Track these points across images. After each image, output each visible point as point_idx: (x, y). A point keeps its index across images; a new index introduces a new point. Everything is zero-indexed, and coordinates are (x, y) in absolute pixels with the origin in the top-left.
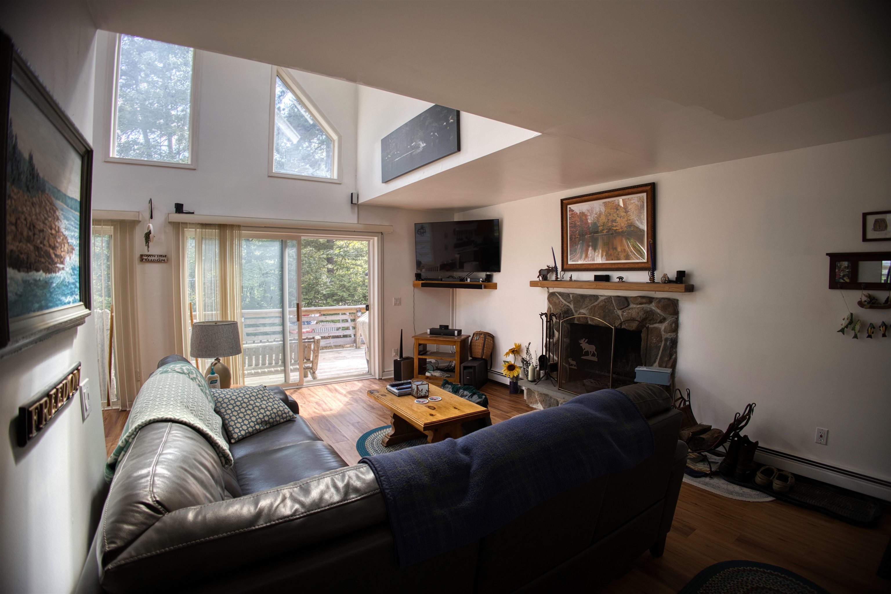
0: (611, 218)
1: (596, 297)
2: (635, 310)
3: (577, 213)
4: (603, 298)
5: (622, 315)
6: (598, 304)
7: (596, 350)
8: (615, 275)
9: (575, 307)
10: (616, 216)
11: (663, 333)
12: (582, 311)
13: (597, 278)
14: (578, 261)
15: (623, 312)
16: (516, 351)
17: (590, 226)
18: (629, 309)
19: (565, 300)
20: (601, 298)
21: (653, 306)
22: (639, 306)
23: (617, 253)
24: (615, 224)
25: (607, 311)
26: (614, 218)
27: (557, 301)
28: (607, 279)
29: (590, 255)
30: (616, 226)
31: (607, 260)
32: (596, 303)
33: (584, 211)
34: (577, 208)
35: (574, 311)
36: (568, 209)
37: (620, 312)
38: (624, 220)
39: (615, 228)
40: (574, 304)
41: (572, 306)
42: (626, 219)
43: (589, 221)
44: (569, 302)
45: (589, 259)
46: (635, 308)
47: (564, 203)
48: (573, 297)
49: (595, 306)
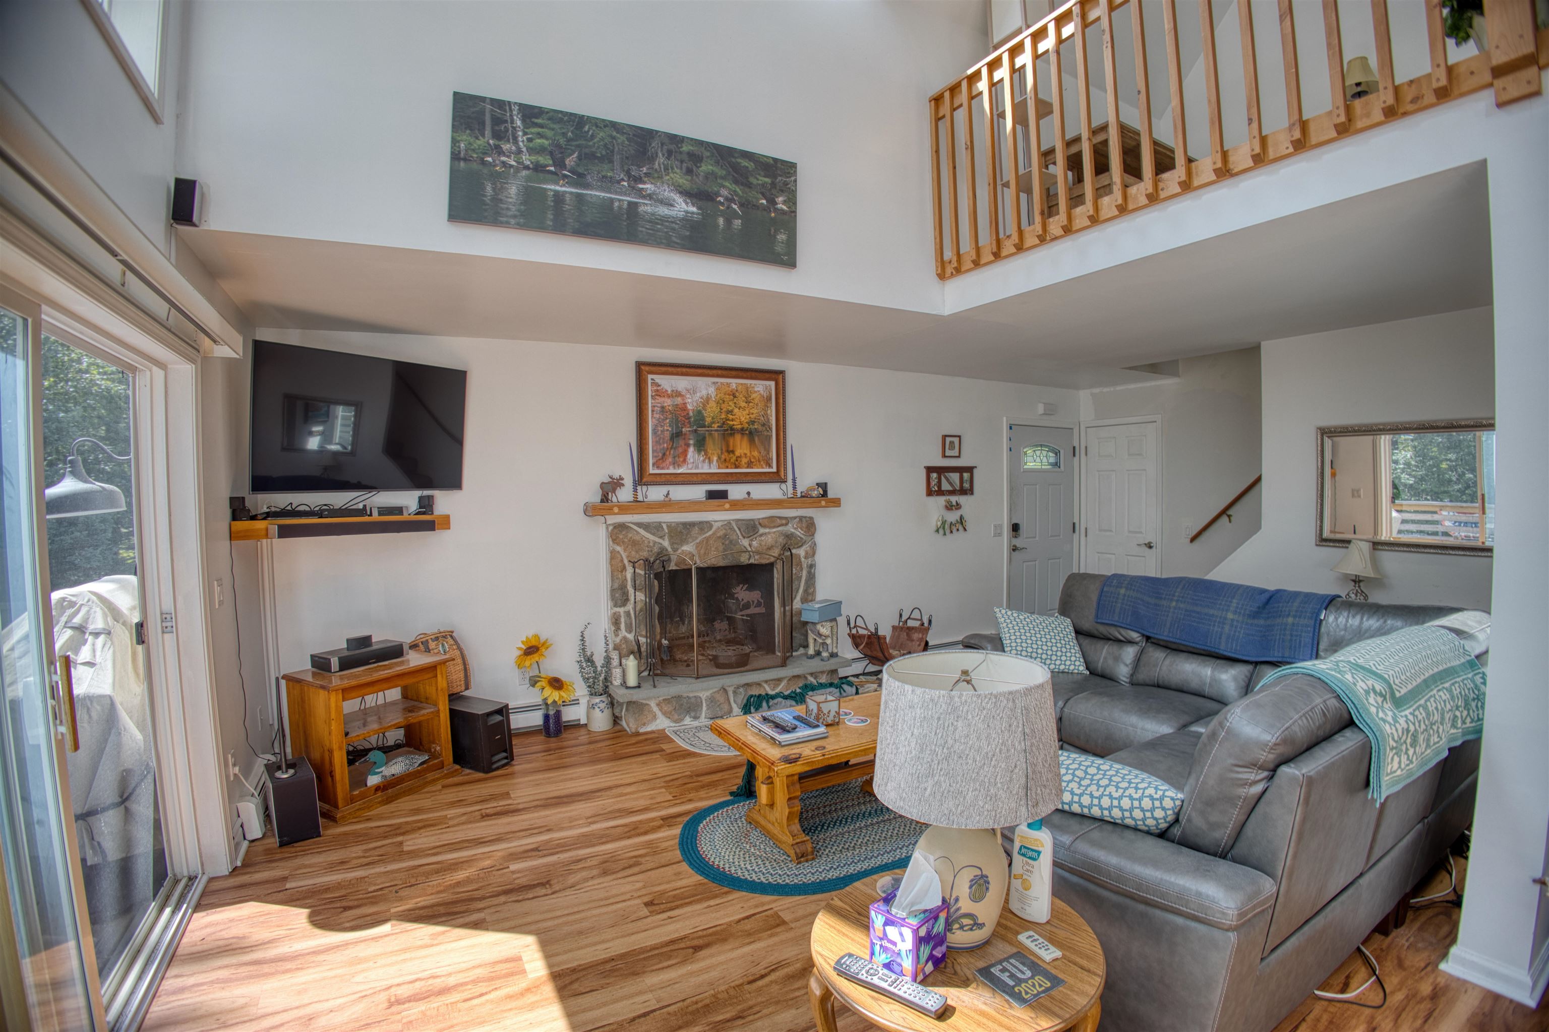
0: (725, 407)
1: (708, 525)
2: (769, 537)
3: (666, 391)
4: (720, 524)
5: (750, 545)
6: (714, 534)
7: (762, 597)
8: (736, 492)
9: (672, 544)
10: (733, 405)
11: (803, 559)
12: (686, 548)
13: (712, 495)
14: (668, 468)
15: (752, 540)
16: (532, 650)
17: (691, 414)
18: (761, 535)
19: (653, 534)
20: (716, 526)
21: (790, 528)
22: (774, 530)
23: (734, 458)
24: (731, 417)
25: (727, 542)
26: (730, 408)
27: (637, 538)
28: (723, 495)
29: (692, 460)
30: (732, 420)
31: (719, 468)
32: (710, 533)
33: (679, 389)
34: (667, 382)
35: (669, 549)
36: (650, 381)
37: (745, 543)
38: (744, 413)
39: (731, 423)
40: (671, 537)
41: (666, 543)
42: (747, 412)
43: (689, 407)
44: (661, 537)
45: (690, 466)
46: (769, 533)
47: (642, 369)
48: (668, 526)
49: (708, 539)
